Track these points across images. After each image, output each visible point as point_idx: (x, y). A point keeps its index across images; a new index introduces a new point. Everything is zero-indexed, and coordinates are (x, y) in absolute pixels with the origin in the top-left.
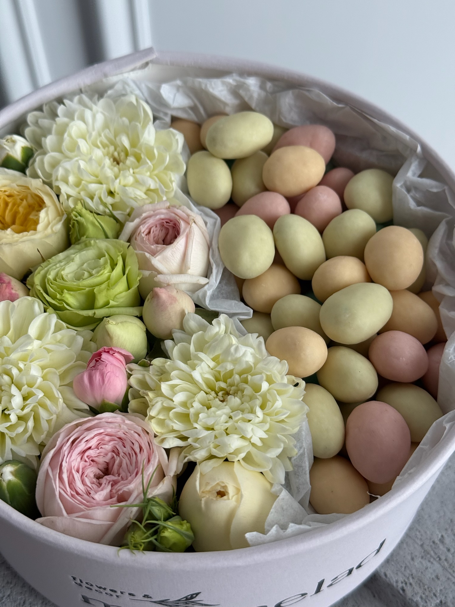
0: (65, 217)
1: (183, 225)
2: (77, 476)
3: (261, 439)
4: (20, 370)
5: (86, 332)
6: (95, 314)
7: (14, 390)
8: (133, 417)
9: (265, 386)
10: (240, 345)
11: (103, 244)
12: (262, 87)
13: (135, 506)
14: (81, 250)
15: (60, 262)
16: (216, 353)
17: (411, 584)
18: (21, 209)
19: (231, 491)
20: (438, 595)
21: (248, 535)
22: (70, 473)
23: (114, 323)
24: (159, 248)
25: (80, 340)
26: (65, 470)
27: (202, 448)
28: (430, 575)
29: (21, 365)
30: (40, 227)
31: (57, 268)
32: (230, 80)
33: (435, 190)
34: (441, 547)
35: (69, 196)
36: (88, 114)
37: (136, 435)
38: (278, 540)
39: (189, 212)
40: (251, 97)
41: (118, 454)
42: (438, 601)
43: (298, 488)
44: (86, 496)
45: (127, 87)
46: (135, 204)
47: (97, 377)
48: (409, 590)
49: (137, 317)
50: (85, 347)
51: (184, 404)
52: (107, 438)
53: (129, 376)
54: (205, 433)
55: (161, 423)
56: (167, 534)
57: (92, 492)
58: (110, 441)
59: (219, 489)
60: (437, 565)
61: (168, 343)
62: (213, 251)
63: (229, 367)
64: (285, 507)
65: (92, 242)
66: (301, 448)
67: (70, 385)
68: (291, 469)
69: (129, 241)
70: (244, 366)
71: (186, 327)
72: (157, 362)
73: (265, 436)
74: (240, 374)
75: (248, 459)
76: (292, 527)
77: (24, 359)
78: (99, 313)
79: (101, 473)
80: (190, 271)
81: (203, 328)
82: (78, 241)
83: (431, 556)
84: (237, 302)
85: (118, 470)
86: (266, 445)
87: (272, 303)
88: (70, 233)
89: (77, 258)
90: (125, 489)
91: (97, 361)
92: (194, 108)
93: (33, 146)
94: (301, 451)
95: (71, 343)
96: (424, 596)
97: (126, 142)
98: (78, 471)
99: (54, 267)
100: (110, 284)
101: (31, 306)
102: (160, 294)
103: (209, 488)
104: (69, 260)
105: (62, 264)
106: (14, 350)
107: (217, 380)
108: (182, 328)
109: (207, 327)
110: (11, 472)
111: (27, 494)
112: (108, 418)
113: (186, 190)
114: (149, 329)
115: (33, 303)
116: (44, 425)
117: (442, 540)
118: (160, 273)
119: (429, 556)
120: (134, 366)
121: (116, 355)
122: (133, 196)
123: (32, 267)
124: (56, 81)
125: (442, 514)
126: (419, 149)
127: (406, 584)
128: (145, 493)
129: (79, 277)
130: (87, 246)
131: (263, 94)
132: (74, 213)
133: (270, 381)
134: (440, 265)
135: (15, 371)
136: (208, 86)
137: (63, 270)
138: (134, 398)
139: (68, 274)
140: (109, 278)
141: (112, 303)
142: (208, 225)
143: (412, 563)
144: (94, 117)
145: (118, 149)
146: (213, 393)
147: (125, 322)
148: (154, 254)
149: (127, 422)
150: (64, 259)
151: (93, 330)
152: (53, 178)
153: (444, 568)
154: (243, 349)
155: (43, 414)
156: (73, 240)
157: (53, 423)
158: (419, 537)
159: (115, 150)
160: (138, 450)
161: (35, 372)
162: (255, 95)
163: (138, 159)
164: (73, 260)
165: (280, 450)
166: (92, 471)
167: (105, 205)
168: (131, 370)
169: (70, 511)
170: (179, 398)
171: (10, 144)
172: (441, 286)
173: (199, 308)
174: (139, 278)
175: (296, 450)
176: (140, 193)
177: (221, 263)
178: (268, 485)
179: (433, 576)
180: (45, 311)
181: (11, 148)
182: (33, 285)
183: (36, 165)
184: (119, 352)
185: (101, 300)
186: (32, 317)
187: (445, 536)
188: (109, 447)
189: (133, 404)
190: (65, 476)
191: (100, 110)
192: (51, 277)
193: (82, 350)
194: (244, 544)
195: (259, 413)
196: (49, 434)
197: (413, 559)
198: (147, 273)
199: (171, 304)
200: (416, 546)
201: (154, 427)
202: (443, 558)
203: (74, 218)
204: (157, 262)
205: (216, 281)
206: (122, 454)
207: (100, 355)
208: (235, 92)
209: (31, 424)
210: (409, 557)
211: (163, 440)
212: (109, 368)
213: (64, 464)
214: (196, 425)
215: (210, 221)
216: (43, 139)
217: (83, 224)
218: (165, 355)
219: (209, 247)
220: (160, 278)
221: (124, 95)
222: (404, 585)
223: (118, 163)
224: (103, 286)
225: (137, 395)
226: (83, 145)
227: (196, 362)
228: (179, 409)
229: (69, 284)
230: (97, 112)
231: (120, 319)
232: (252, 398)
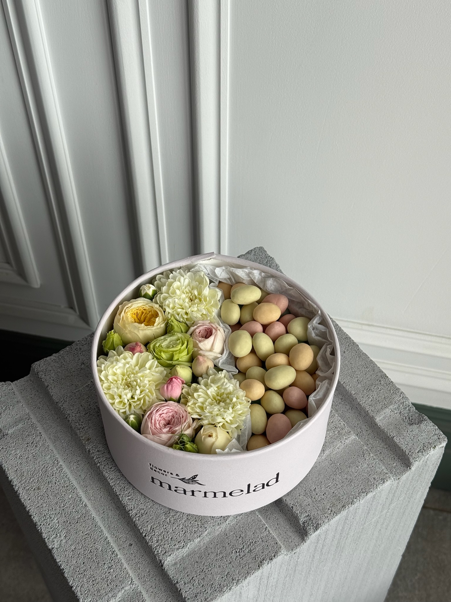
0: (166, 321)
1: (214, 331)
2: (157, 422)
3: (230, 420)
4: (141, 380)
5: (168, 370)
6: (172, 363)
7: (138, 387)
8: (181, 405)
9: (234, 400)
10: (228, 383)
11: (180, 335)
12: (260, 274)
13: (178, 435)
14: (171, 336)
15: (162, 340)
16: (218, 385)
17: (296, 506)
18: (148, 316)
19: (214, 435)
20: (307, 512)
21: (217, 450)
22: (155, 421)
23: (180, 367)
24: (202, 340)
25: (165, 372)
26: (153, 419)
27: (206, 420)
28: (305, 503)
29: (141, 378)
30: (155, 324)
31: (160, 342)
32: (246, 271)
33: (323, 331)
34: (314, 493)
35: (169, 313)
36: (182, 279)
37: (182, 411)
38: (228, 454)
39: (218, 326)
40: (255, 278)
41: (174, 418)
42: (307, 515)
43: (242, 442)
44: (159, 430)
45: (200, 268)
46: (195, 319)
47: (170, 387)
48: (294, 507)
49: (189, 366)
50: (166, 376)
51: (203, 403)
52: (170, 411)
53: (182, 389)
54: (208, 414)
55: (192, 409)
56: (187, 446)
57: (162, 429)
58: (171, 412)
59: (210, 434)
60: (310, 500)
61: (200, 378)
62: (226, 344)
63: (223, 391)
64: (234, 445)
65: (176, 333)
66: (245, 426)
67: (159, 390)
68: (240, 434)
69: (191, 335)
70: (228, 391)
71: (208, 373)
72: (194, 385)
73: (232, 419)
74: (226, 395)
75: (223, 426)
76: (234, 450)
77: (143, 376)
78: (174, 363)
79: (166, 424)
80: (214, 351)
81: (215, 374)
82: (170, 332)
83: (308, 496)
84: (232, 366)
85: (173, 424)
86: (232, 423)
87: (247, 368)
88: (167, 328)
89: (169, 339)
90: (175, 429)
91: (171, 381)
92: (230, 279)
93: (157, 289)
94: (245, 427)
95: (161, 373)
96: (301, 511)
97: (196, 293)
98: (158, 421)
99: (159, 342)
100: (180, 352)
101: (148, 356)
102: (200, 358)
103: (206, 433)
104: (165, 340)
105: (162, 341)
106: (139, 372)
107: (217, 396)
108: (207, 373)
109: (217, 373)
110: (133, 417)
111: (138, 427)
112: (172, 403)
113: (219, 316)
114: (193, 372)
115: (149, 355)
116: (147, 402)
117: (314, 490)
118: (201, 350)
119: (307, 495)
120: (185, 385)
121: (178, 380)
122: (195, 316)
123: (150, 341)
124: (171, 262)
125: (318, 479)
126: (319, 312)
127: (294, 505)
128: (182, 431)
129: (168, 347)
130: (173, 335)
131: (260, 277)
132: (170, 320)
133: (237, 398)
134: (320, 362)
135: (139, 381)
136: (236, 271)
137: (163, 343)
138: (183, 398)
139: (164, 345)
140: (180, 349)
141: (180, 359)
142: (226, 332)
143: (299, 497)
144: (184, 280)
145: (192, 295)
146: (215, 401)
147: (184, 367)
148: (200, 341)
149: (179, 406)
150: (163, 339)
151: (171, 369)
152: (164, 304)
153: (313, 501)
154: (229, 384)
155: (147, 398)
156: (168, 332)
157: (151, 402)
158: (305, 487)
159: (191, 295)
160: (181, 417)
161: (146, 382)
162: (257, 277)
163: (200, 300)
164: (167, 340)
165: (236, 425)
166: (163, 422)
167: (183, 318)
168: (184, 387)
169: (153, 434)
170: (201, 400)
171: (148, 288)
172: (319, 371)
173: (216, 367)
174: (192, 351)
175: (243, 427)
176: (199, 315)
177: (228, 349)
178: (230, 438)
179: (307, 504)
180: (153, 359)
181: (148, 290)
182: (149, 348)
183: (158, 298)
184: (179, 379)
185: (175, 358)
186: (148, 360)
187: (316, 488)
188: (171, 414)
189: (182, 400)
190: (153, 421)
191: (187, 277)
192: (157, 345)
193: (165, 376)
194: (215, 453)
195: (230, 409)
196: (148, 407)
197: (299, 496)
198: (196, 349)
199: (204, 363)
200: (303, 490)
201: (189, 409)
202: (313, 497)
203: (170, 322)
204: (201, 345)
205: (225, 357)
206: (175, 417)
207: (172, 379)
208: (248, 274)
209: (142, 401)
210: (298, 495)
211: (192, 415)
212: (175, 384)
213: (153, 417)
214: (205, 411)
215: (226, 330)
216: (162, 287)
217: (173, 325)
218: (198, 383)
219: (225, 342)
220: (201, 352)
221: (199, 271)
222: (293, 506)
223: (192, 301)
224: (177, 352)
225: (185, 397)
226: (178, 292)
227: (210, 387)
228: (199, 404)
229: (164, 349)
230: (186, 278)
231: (182, 366)
232: (230, 404)
